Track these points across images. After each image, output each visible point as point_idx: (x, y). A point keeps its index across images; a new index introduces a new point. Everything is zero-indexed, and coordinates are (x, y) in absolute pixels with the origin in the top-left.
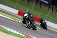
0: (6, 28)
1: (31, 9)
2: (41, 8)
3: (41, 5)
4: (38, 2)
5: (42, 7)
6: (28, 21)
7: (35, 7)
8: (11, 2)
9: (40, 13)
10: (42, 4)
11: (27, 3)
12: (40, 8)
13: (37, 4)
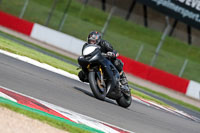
0: (67, 111)
1: (156, 45)
2: (190, 42)
3: (189, 32)
4: (180, 23)
5: (193, 38)
6: (96, 71)
7: (171, 38)
8: (86, 20)
9: (186, 61)
10: (193, 30)
11: (142, 26)
12: (186, 43)
13: (176, 30)
